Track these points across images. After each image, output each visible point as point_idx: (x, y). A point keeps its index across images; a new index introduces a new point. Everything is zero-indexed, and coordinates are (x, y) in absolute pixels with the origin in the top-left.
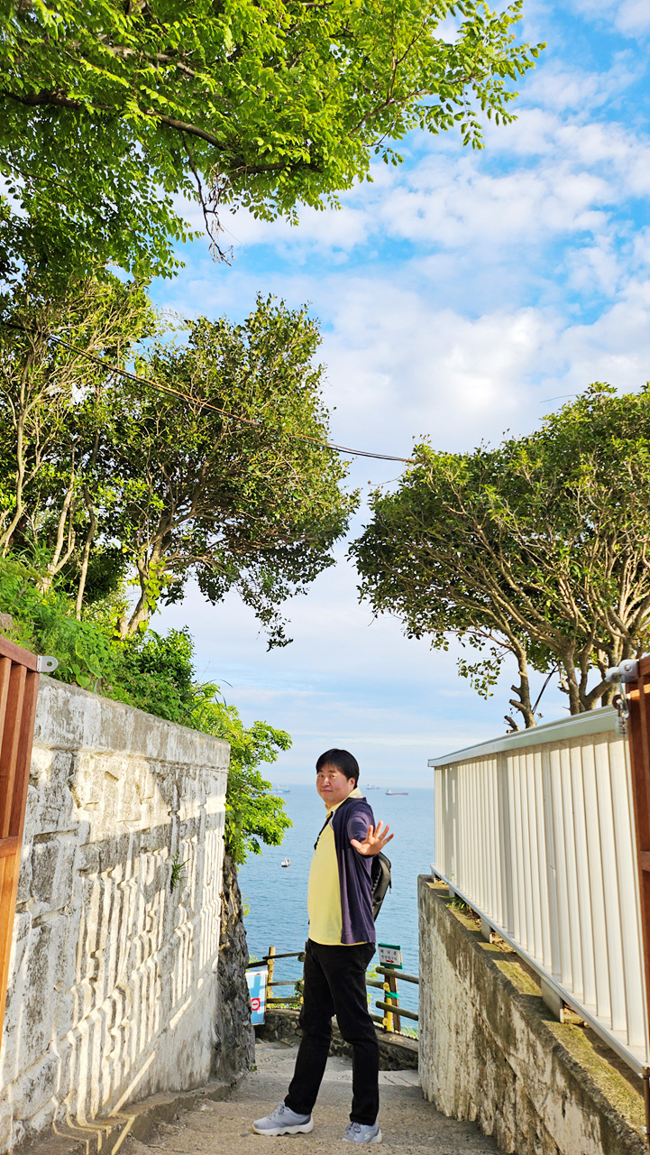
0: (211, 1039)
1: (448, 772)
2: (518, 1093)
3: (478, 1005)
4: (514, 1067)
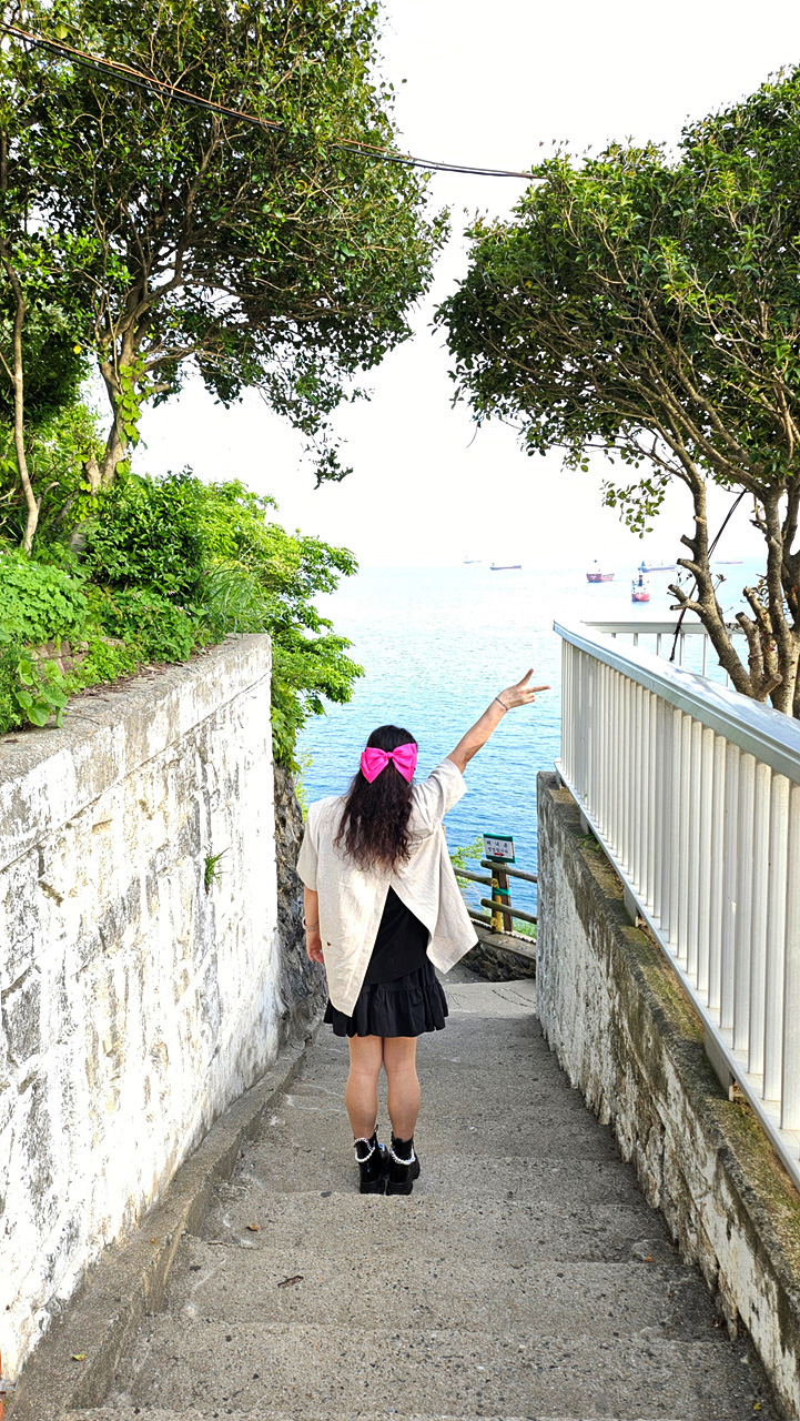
1: (583, 659)
2: (667, 1149)
3: (616, 1004)
4: (664, 1119)
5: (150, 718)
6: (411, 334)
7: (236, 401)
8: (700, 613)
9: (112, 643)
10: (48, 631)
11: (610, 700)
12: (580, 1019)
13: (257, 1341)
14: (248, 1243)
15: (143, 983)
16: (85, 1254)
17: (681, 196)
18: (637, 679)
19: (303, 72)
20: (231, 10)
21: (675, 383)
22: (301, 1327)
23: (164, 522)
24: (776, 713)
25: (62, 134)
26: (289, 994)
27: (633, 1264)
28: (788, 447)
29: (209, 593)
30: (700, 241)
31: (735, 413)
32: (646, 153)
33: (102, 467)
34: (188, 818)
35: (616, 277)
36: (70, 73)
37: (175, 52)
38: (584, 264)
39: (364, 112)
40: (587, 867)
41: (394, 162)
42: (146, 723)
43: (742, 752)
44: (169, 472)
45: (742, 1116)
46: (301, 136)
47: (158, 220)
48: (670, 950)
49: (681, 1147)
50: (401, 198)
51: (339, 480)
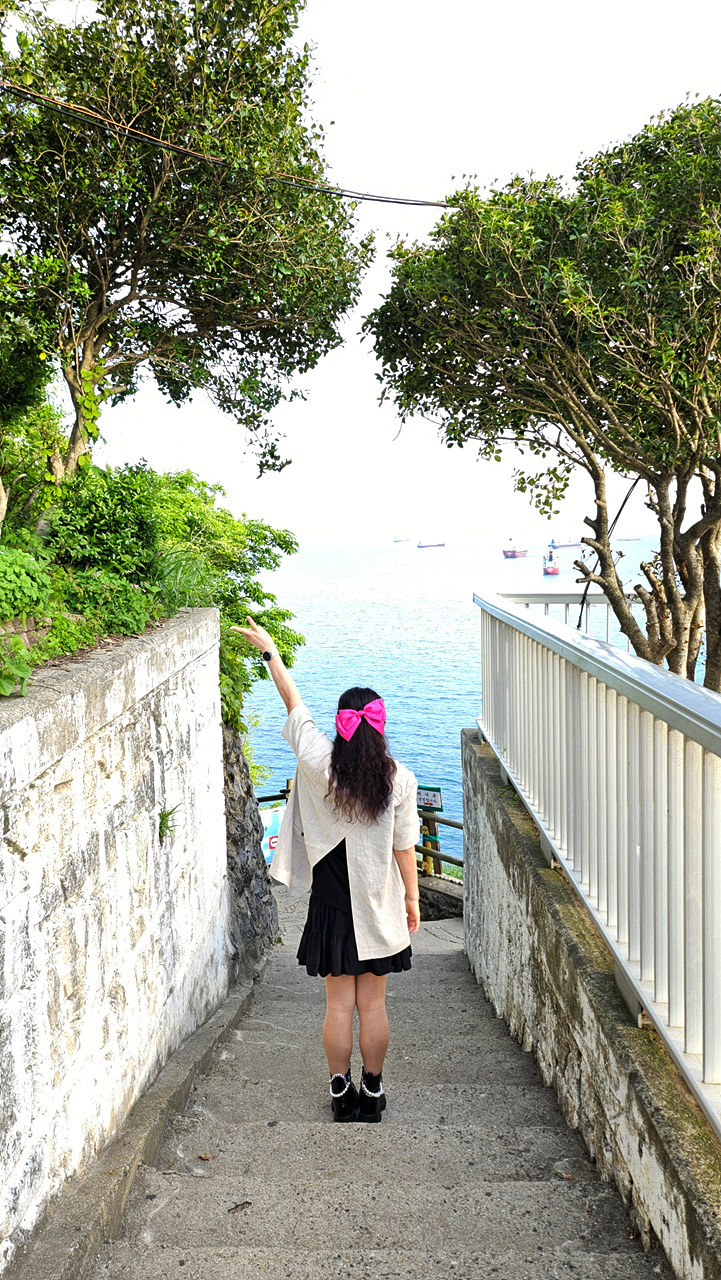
0: (227, 952)
1: (500, 627)
2: (584, 1074)
3: (536, 940)
4: (580, 1046)
5: (108, 685)
6: (342, 341)
7: (186, 400)
8: (602, 585)
9: (73, 618)
10: (14, 609)
11: (525, 664)
12: (503, 954)
13: (208, 1265)
14: (199, 1172)
15: (102, 930)
16: (47, 1186)
17: (576, 222)
18: (546, 645)
19: (242, 114)
20: (179, 61)
21: (575, 383)
22: (249, 1251)
23: (122, 509)
24: (671, 675)
25: (28, 167)
26: (238, 936)
27: (555, 1182)
28: (675, 439)
29: (162, 572)
30: (594, 262)
31: (628, 410)
32: (545, 185)
33: (66, 461)
34: (144, 776)
35: (521, 292)
36: (36, 114)
37: (129, 96)
38: (493, 280)
39: (298, 150)
40: (507, 815)
41: (324, 193)
42: (104, 691)
43: (642, 710)
44: (126, 464)
45: (650, 1042)
46: (242, 170)
47: (116, 242)
48: (583, 889)
49: (596, 1072)
50: (331, 224)
51: (279, 470)
